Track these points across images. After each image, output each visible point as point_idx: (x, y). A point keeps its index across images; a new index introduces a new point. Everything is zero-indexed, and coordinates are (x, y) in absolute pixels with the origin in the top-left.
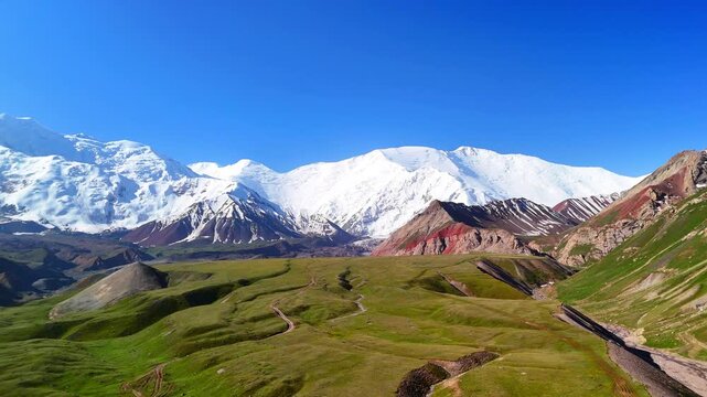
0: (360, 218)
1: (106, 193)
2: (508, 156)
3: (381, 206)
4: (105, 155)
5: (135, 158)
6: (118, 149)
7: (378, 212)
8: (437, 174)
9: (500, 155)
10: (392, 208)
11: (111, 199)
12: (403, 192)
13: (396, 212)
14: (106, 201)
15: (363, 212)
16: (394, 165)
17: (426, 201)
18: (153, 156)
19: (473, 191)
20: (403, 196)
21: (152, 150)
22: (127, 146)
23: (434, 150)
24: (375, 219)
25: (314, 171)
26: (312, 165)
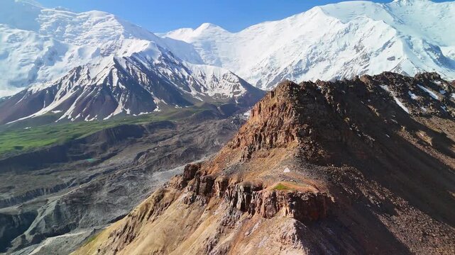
0: (290, 71)
1: (35, 57)
2: (444, 4)
3: (312, 58)
4: (73, 24)
5: (100, 25)
6: (87, 18)
7: (308, 65)
8: (371, 23)
9: (436, 4)
10: (322, 60)
11: (39, 63)
12: (335, 44)
13: (326, 64)
14: (33, 65)
15: (294, 65)
16: (331, 18)
17: (358, 51)
18: (115, 23)
19: (410, 38)
20: (335, 47)
21: (116, 18)
22: (95, 15)
23: (371, 3)
24: (306, 72)
25: (260, 30)
26: (260, 25)
